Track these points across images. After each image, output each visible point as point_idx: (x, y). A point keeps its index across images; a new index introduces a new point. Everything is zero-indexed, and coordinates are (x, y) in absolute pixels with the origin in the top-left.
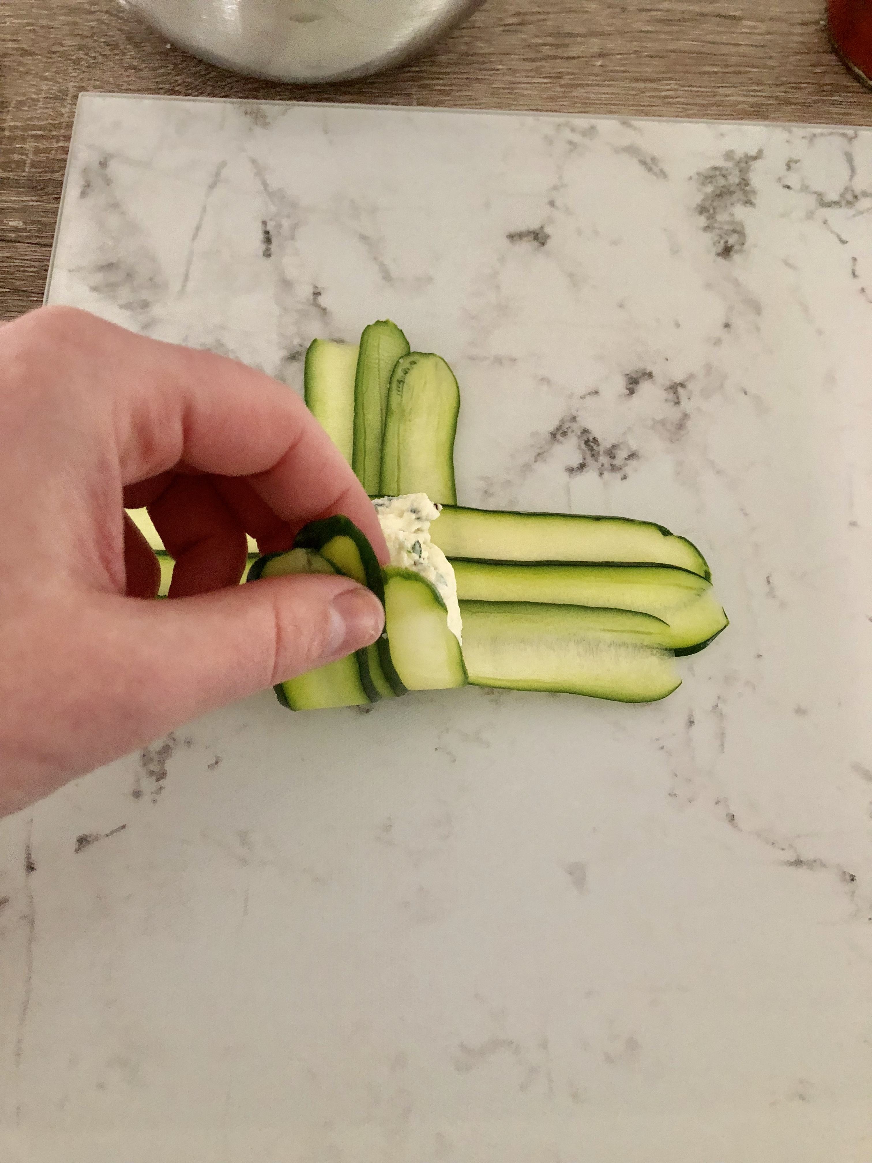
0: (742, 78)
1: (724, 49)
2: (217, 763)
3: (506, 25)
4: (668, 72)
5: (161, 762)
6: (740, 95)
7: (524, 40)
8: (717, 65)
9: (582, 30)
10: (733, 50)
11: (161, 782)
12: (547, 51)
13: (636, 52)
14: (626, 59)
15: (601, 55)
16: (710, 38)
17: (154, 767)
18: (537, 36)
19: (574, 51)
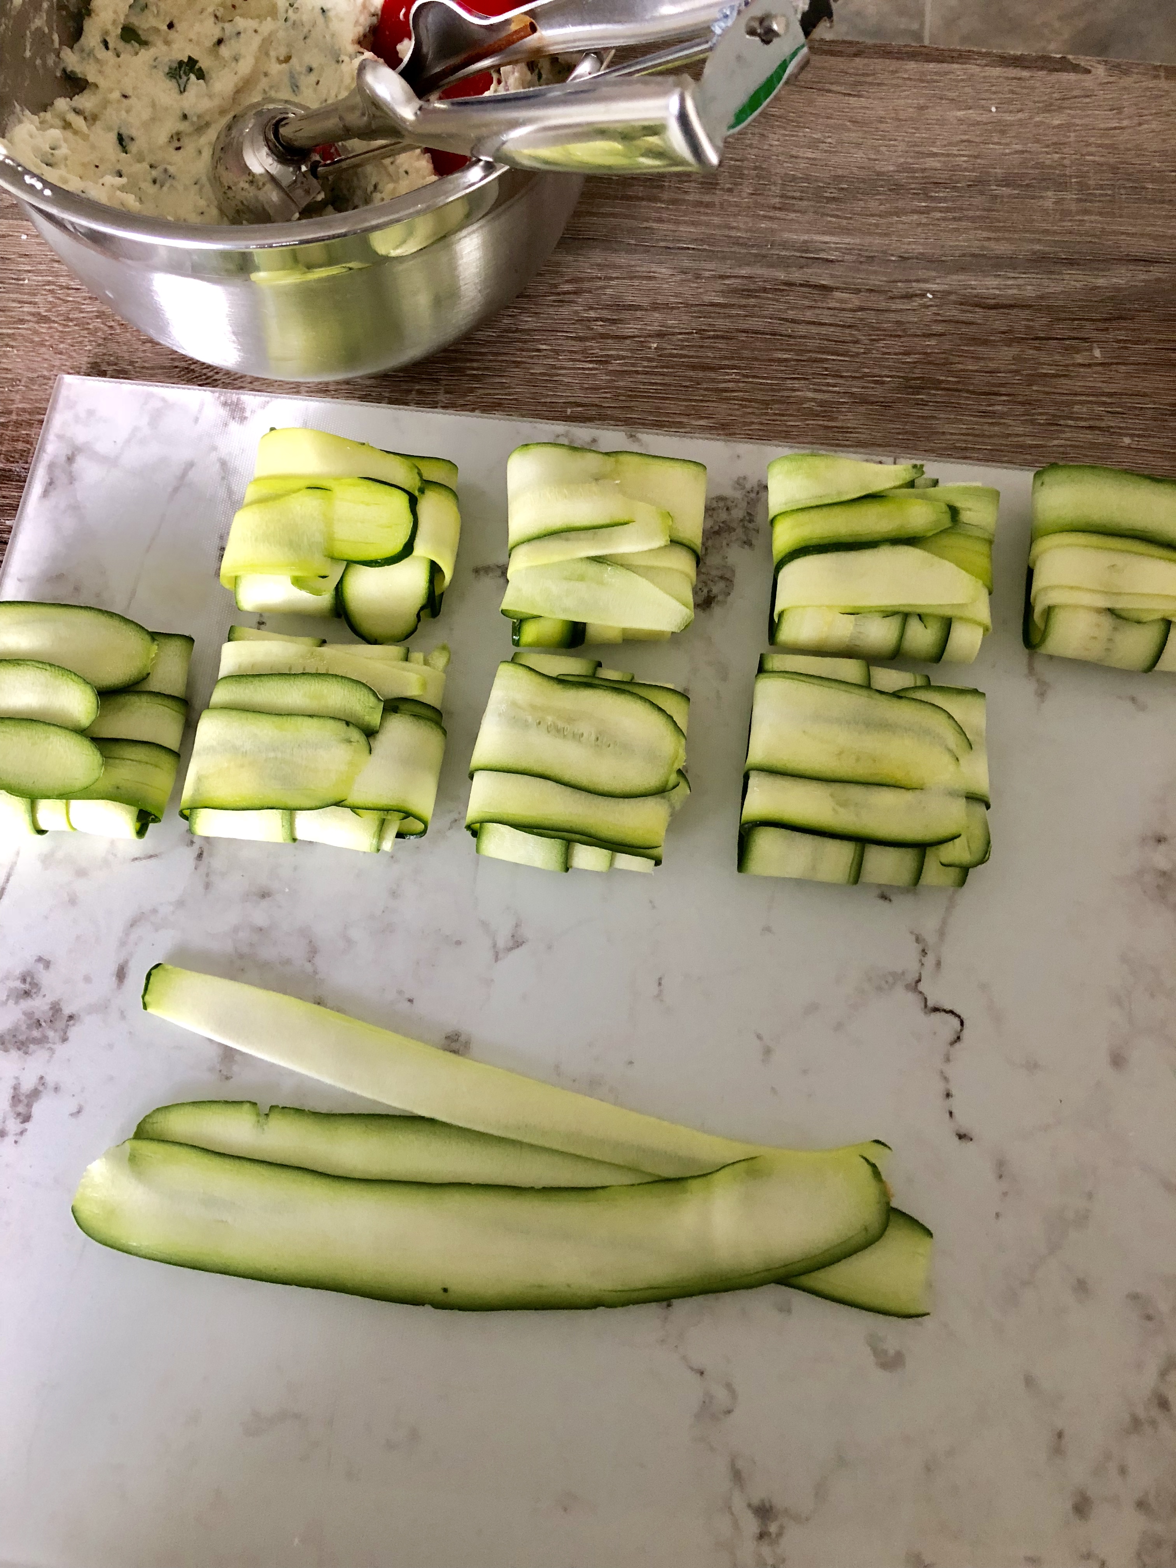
0: (817, 368)
1: (802, 330)
2: (79, 1112)
3: (558, 294)
4: (732, 358)
5: (29, 1106)
6: (809, 390)
7: (576, 312)
8: (791, 350)
9: (645, 302)
10: (814, 330)
11: (27, 1125)
12: (598, 327)
13: (699, 331)
14: (686, 341)
15: (660, 335)
16: (791, 314)
17: (21, 1109)
18: (591, 308)
19: (630, 329)
